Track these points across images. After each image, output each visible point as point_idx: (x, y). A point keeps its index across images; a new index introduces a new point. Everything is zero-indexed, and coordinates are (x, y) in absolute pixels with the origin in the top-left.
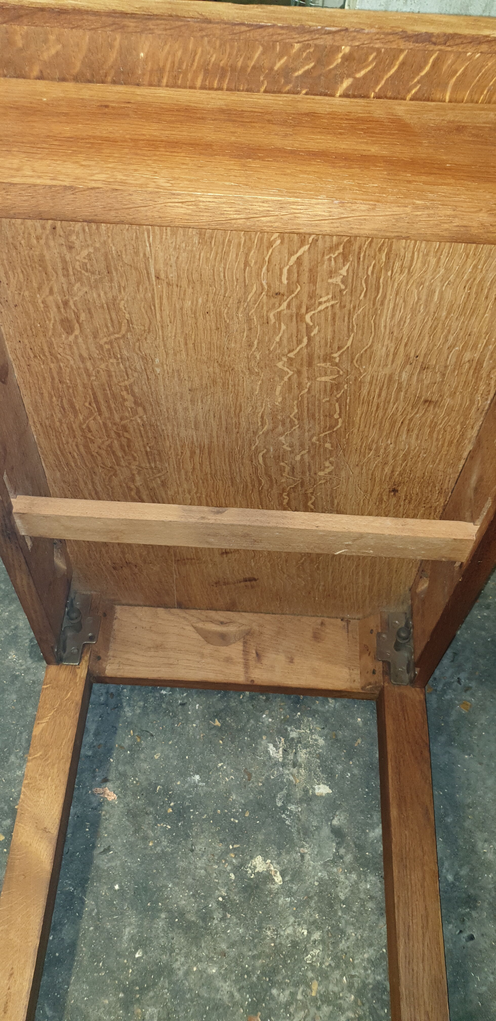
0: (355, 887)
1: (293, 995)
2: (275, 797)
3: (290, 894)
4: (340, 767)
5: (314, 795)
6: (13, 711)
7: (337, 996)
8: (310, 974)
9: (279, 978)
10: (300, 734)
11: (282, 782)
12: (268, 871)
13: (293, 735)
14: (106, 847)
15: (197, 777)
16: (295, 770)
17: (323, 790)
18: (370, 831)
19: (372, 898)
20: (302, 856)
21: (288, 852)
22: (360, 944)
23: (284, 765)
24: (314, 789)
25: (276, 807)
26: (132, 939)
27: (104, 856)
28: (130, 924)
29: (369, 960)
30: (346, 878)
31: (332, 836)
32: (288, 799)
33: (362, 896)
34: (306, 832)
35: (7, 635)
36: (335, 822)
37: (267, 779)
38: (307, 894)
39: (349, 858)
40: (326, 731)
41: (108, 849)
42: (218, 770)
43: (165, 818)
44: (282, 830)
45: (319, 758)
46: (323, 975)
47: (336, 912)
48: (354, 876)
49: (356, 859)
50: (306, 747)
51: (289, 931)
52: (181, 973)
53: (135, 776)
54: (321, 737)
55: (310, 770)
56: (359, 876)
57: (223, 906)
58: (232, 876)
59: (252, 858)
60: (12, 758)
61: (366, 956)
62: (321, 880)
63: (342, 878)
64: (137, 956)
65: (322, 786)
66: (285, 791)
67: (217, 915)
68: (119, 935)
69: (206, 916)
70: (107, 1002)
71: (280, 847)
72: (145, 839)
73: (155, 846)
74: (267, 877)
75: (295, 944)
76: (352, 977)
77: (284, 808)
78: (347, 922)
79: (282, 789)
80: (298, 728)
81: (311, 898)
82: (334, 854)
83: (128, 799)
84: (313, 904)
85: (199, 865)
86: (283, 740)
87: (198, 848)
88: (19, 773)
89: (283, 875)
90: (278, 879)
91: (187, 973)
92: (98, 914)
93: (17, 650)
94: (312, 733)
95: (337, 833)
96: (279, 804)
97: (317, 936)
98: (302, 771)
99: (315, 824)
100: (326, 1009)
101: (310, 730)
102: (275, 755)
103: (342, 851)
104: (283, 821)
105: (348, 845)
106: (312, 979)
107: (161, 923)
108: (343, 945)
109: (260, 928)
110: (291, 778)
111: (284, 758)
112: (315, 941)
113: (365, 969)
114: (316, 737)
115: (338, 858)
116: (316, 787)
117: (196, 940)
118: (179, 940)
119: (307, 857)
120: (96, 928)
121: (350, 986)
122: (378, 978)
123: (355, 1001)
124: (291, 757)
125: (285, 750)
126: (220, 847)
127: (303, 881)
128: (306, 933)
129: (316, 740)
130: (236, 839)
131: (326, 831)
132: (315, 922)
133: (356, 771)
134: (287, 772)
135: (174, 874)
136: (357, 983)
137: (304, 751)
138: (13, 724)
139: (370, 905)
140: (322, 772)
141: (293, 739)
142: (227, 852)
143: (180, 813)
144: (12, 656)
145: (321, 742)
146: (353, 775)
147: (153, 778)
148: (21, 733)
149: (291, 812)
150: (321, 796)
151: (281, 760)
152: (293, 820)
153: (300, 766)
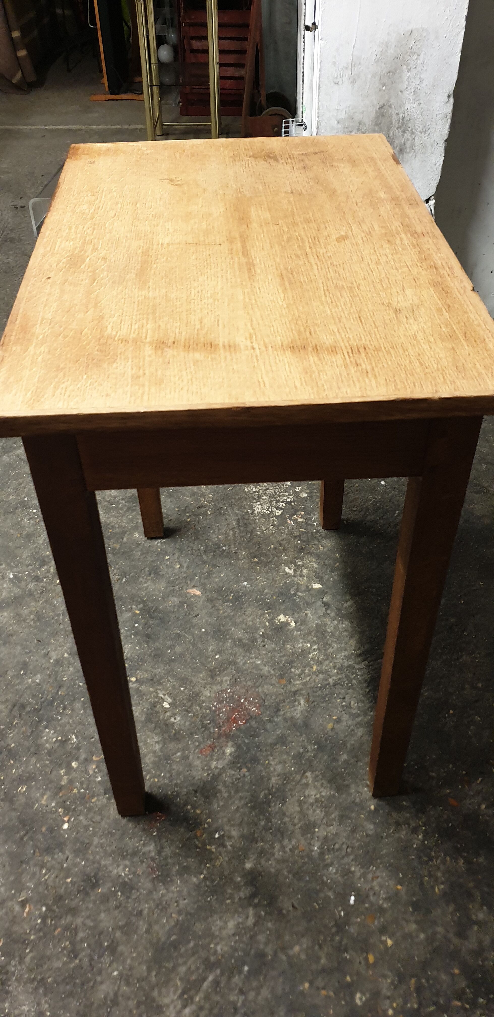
0: (336, 628)
1: (303, 672)
2: (290, 590)
3: (299, 630)
4: (327, 576)
5: (312, 588)
6: (139, 559)
7: (327, 671)
8: (312, 662)
9: (295, 664)
10: (303, 563)
11: (294, 583)
12: (287, 621)
13: (300, 563)
15: (245, 583)
16: (301, 579)
17: (317, 586)
18: (345, 603)
19: (346, 630)
20: (306, 614)
21: (298, 613)
22: (339, 650)
23: (294, 576)
25: (291, 594)
26: (213, 651)
27: (195, 618)
28: (212, 645)
29: (345, 656)
30: (331, 623)
31: (323, 605)
32: (297, 590)
33: (341, 630)
34: (308, 605)
35: (134, 525)
36: (325, 599)
37: (286, 583)
38: (309, 629)
39: (333, 614)
40: (318, 561)
41: (198, 615)
42: (257, 580)
43: (228, 601)
44: (295, 604)
45: (315, 573)
46: (320, 663)
47: (326, 637)
48: (336, 622)
49: (337, 615)
50: (307, 568)
51: (300, 645)
52: (241, 664)
53: (210, 584)
54: (316, 563)
55: (309, 578)
56: (339, 622)
57: (263, 636)
58: (267, 624)
59: (278, 616)
60: (141, 579)
61: (343, 654)
62: (317, 624)
63: (329, 623)
64: (217, 657)
65: (316, 584)
66: (295, 587)
67: (259, 640)
68: (206, 649)
69: (254, 640)
70: (201, 675)
71: (293, 610)
72: (218, 610)
73: (224, 613)
74: (287, 624)
75: (303, 651)
76: (335, 663)
77: (295, 595)
78: (332, 641)
80: (302, 560)
81: (312, 632)
82: (324, 613)
83: (208, 594)
84: (313, 634)
85: (249, 620)
86: (294, 565)
87: (247, 613)
88: (145, 585)
89: (296, 623)
90: (293, 624)
91: (245, 663)
93: (139, 532)
94: (310, 562)
95: (326, 605)
96: (293, 593)
97: (315, 647)
98: (305, 578)
99: (313, 600)
100: (321, 676)
102: (289, 572)
103: (329, 612)
104: (295, 600)
105: (332, 609)
106: (313, 664)
107: (229, 644)
108: (330, 650)
109: (284, 645)
110: (299, 582)
111: (295, 573)
112: (314, 649)
113: (343, 659)
114: (313, 563)
115: (325, 615)
116: (313, 585)
117: (249, 650)
118: (239, 651)
119: (309, 615)
121: (334, 667)
122: (350, 663)
123: (337, 672)
124: (299, 573)
125: (295, 570)
126: (260, 612)
127: (307, 625)
128: (309, 645)
129: (313, 565)
130: (269, 608)
131: (319, 603)
132: (314, 641)
133: (336, 578)
134: (297, 579)
135: (235, 624)
136: (338, 666)
137: (306, 570)
139: (345, 634)
140: (317, 578)
141: (299, 565)
142: (264, 614)
143: (237, 598)
144: (137, 535)
145: (316, 565)
146: (334, 580)
147: (221, 585)
149: (299, 596)
150: (316, 589)
151: (293, 574)
152: (300, 599)
153: (304, 576)
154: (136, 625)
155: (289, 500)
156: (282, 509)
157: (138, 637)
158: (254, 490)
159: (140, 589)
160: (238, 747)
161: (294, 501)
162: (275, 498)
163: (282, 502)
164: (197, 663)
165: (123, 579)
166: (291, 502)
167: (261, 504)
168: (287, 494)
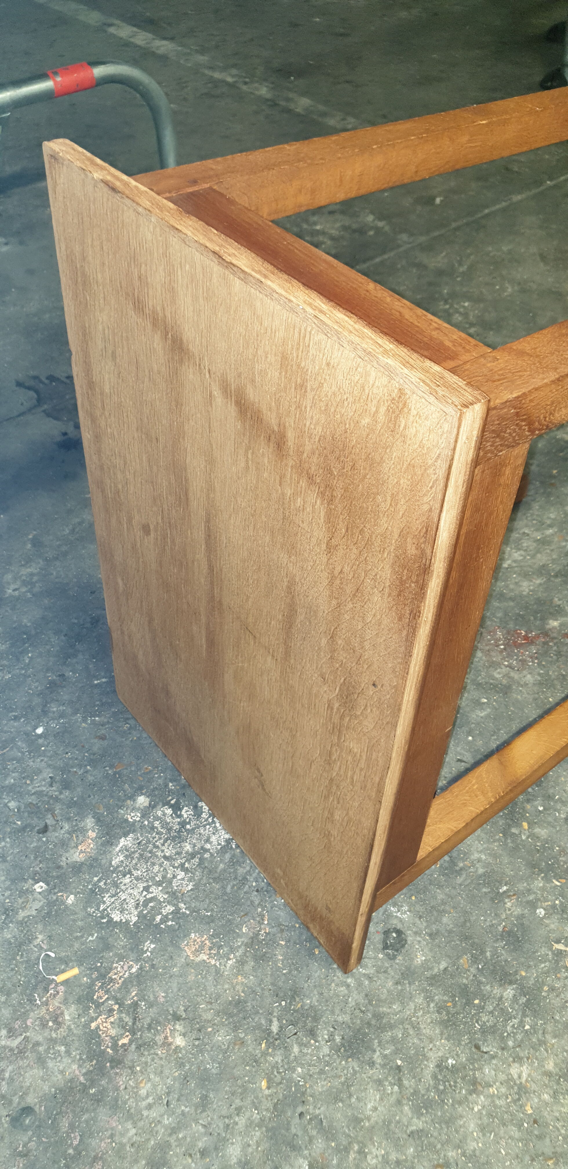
14: (459, 763)
26: (482, 709)
27: (465, 759)
28: (477, 716)
35: (410, 983)
41: (459, 760)
60: (481, 871)
64: (486, 701)
68: (488, 716)
70: (519, 697)
88: (483, 857)
92: (493, 735)
93: (412, 960)
120: (499, 730)
138: (462, 897)
144: (420, 959)
148: (461, 885)
154: (541, 808)
155: (169, 811)
156: (196, 807)
157: (551, 791)
158: (181, 875)
159: (495, 856)
160: (543, 619)
161: (167, 803)
162: (179, 831)
163: (180, 816)
164: (511, 711)
165: (504, 892)
166: (172, 806)
167: (208, 840)
168: (157, 824)
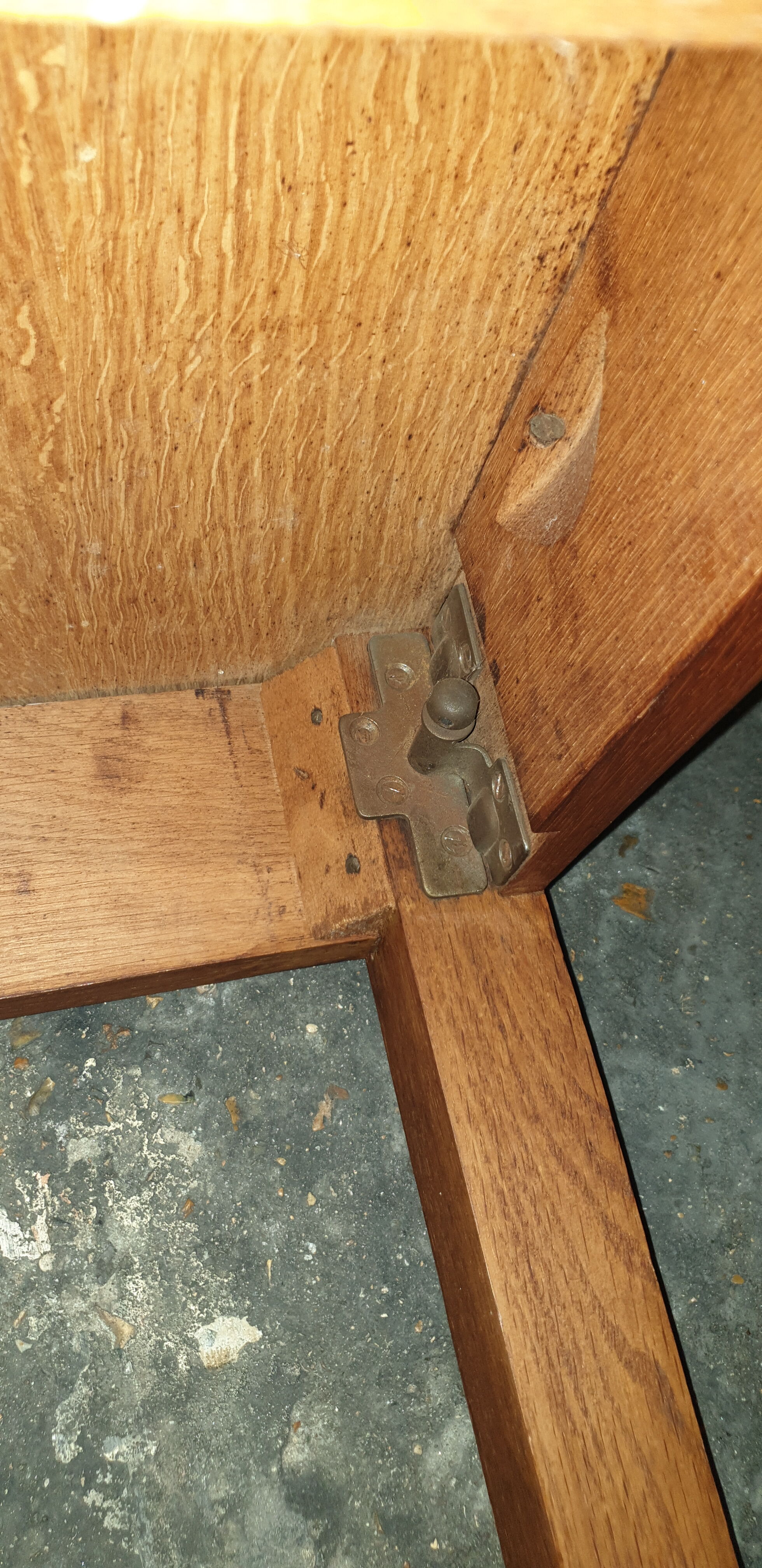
2: (44, 1426)
4: (274, 1228)
5: (198, 1371)
10: (106, 1139)
11: (65, 1354)
13: (81, 1150)
16: (108, 1291)
17: (226, 1338)
18: (424, 1449)
23: (61, 1282)
24: (193, 1344)
25: (53, 1468)
31: (293, 1520)
32: (98, 1418)
34: (191, 1541)
36: (295, 1455)
40: (201, 1103)
45: (191, 1216)
50: (135, 1184)
54: (187, 1129)
55: (167, 1274)
65: (221, 1323)
66: (82, 1390)
77: (87, 1465)
79: (66, 1385)
80: (97, 1117)
86: (42, 1181)
94: (151, 1126)
96: (67, 1452)
98: (137, 1286)
99: (220, 1490)
101: (142, 1114)
102: (20, 1252)
104: (93, 1521)
105: (358, 1534)
110: (99, 1326)
111: (58, 1251)
114: (168, 1135)
116: (200, 1333)
124: (85, 1240)
125: (57, 1221)
129: (170, 1148)
131: (266, 1507)
133: (334, 1229)
134: (79, 1305)
137: (133, 1202)
140: (214, 1266)
141: (81, 1167)
145: (190, 1149)
146: (327, 1246)
149: (119, 1470)
150: (226, 1366)
151: (46, 1265)
152: (131, 1505)
153: (127, 1268)
